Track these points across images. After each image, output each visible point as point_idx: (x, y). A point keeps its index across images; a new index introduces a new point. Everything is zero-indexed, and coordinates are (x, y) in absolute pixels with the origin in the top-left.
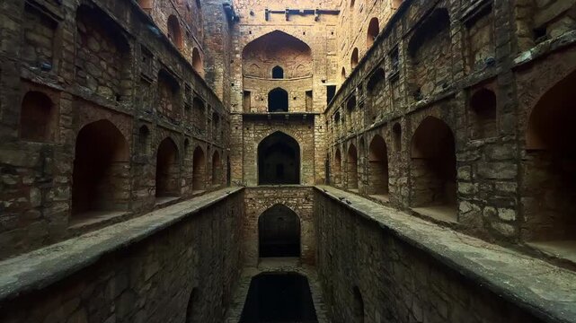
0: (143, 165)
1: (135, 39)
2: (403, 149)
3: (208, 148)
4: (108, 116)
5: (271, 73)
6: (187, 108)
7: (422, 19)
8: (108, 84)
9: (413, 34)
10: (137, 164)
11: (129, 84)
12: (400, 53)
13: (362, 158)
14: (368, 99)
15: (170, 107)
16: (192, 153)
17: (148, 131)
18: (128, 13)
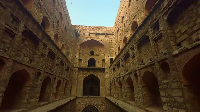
0: (36, 88)
1: (42, 41)
2: (139, 83)
3: (64, 80)
4: (26, 68)
5: (90, 53)
6: (57, 65)
7: (141, 38)
8: (28, 56)
9: (138, 43)
10: (33, 87)
11: (36, 56)
12: (134, 48)
13: (124, 86)
14: (125, 63)
15: (51, 65)
16: (57, 82)
17: (41, 74)
18: (41, 33)
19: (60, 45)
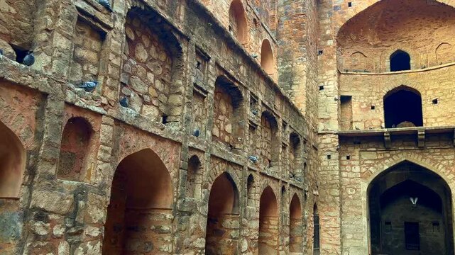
0: (190, 214)
1: (188, 40)
3: (283, 189)
4: (152, 144)
5: (388, 63)
6: (253, 127)
8: (154, 102)
10: (182, 213)
11: (178, 99)
15: (229, 128)
16: (258, 197)
17: (199, 162)
18: (182, 8)
19: (252, 45)
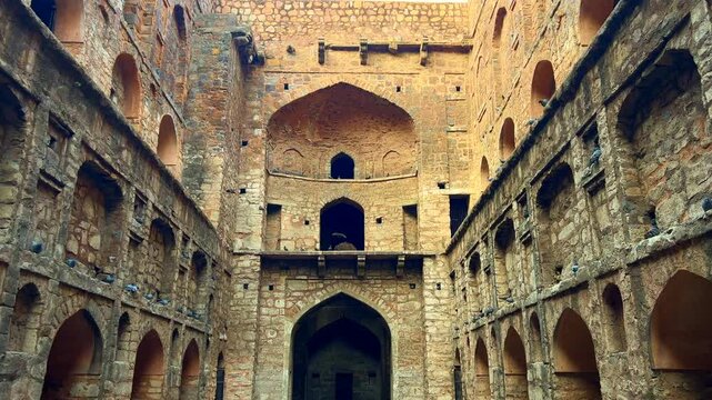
1: (38, 102)
2: (633, 345)
3: (175, 334)
5: (328, 168)
6: (136, 242)
7: (641, 68)
11: (9, 193)
12: (603, 132)
13: (538, 364)
14: (542, 227)
15: (96, 241)
16: (134, 346)
17: (38, 295)
18: (32, 54)
19: (146, 120)
